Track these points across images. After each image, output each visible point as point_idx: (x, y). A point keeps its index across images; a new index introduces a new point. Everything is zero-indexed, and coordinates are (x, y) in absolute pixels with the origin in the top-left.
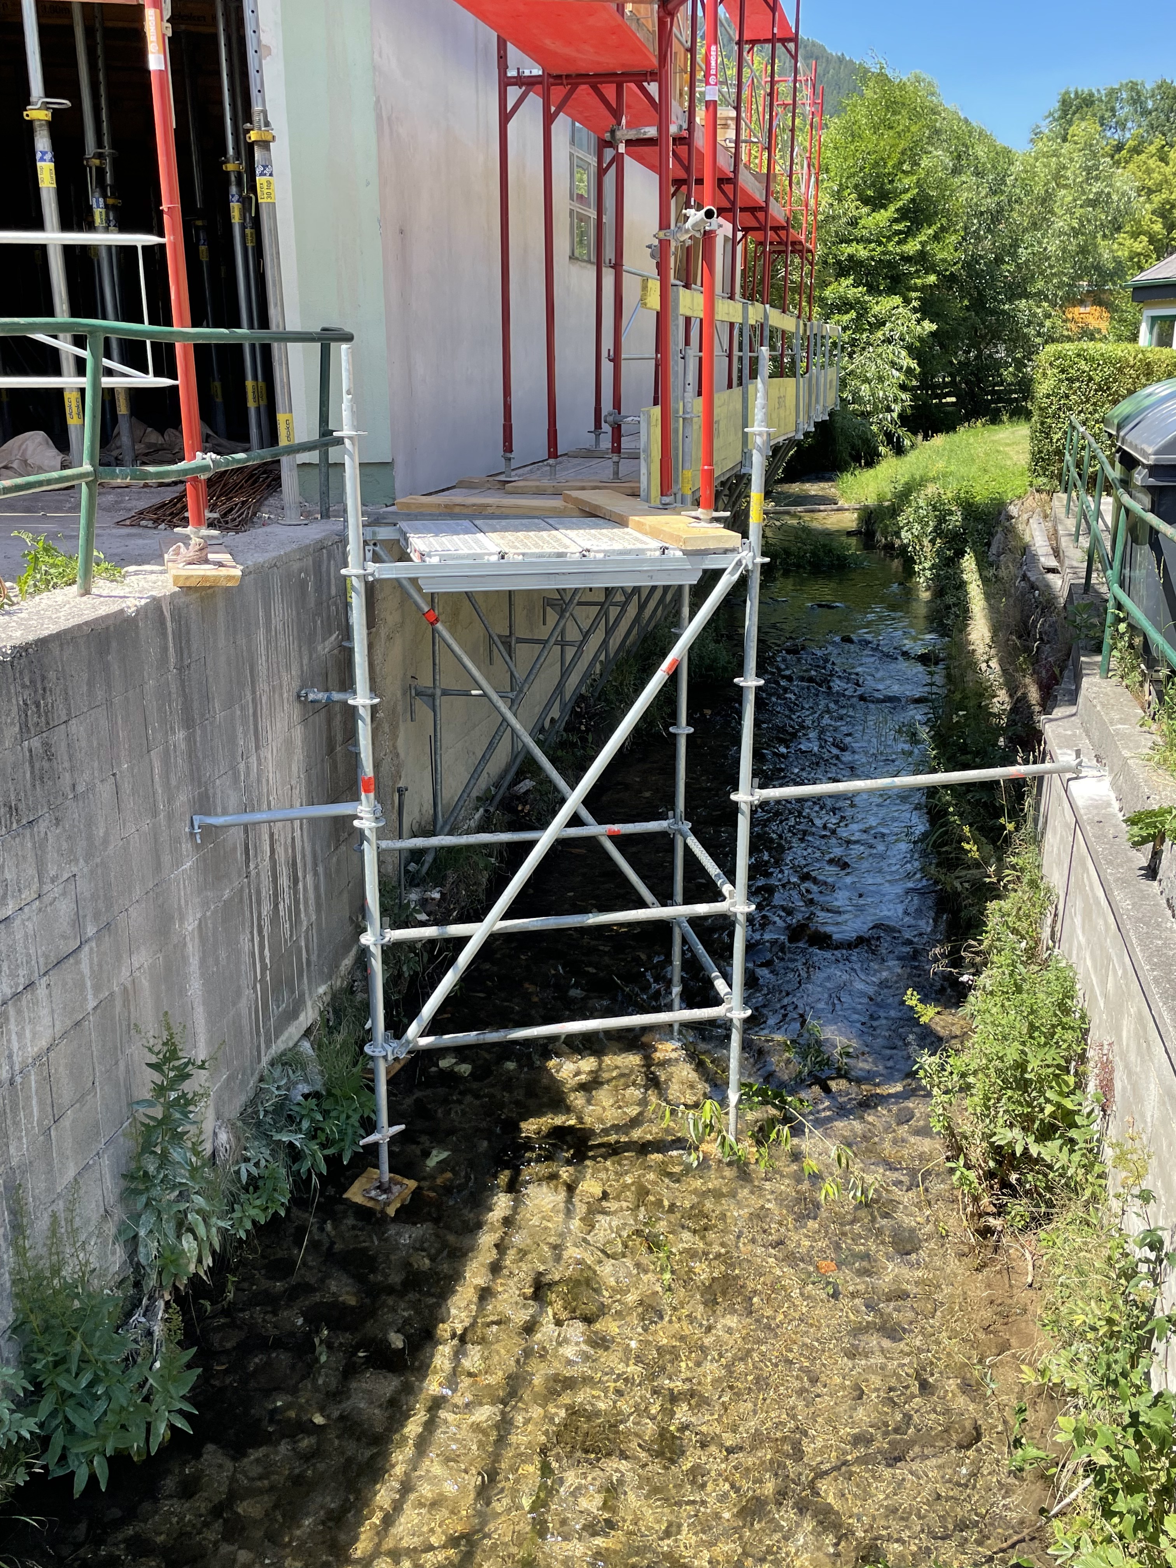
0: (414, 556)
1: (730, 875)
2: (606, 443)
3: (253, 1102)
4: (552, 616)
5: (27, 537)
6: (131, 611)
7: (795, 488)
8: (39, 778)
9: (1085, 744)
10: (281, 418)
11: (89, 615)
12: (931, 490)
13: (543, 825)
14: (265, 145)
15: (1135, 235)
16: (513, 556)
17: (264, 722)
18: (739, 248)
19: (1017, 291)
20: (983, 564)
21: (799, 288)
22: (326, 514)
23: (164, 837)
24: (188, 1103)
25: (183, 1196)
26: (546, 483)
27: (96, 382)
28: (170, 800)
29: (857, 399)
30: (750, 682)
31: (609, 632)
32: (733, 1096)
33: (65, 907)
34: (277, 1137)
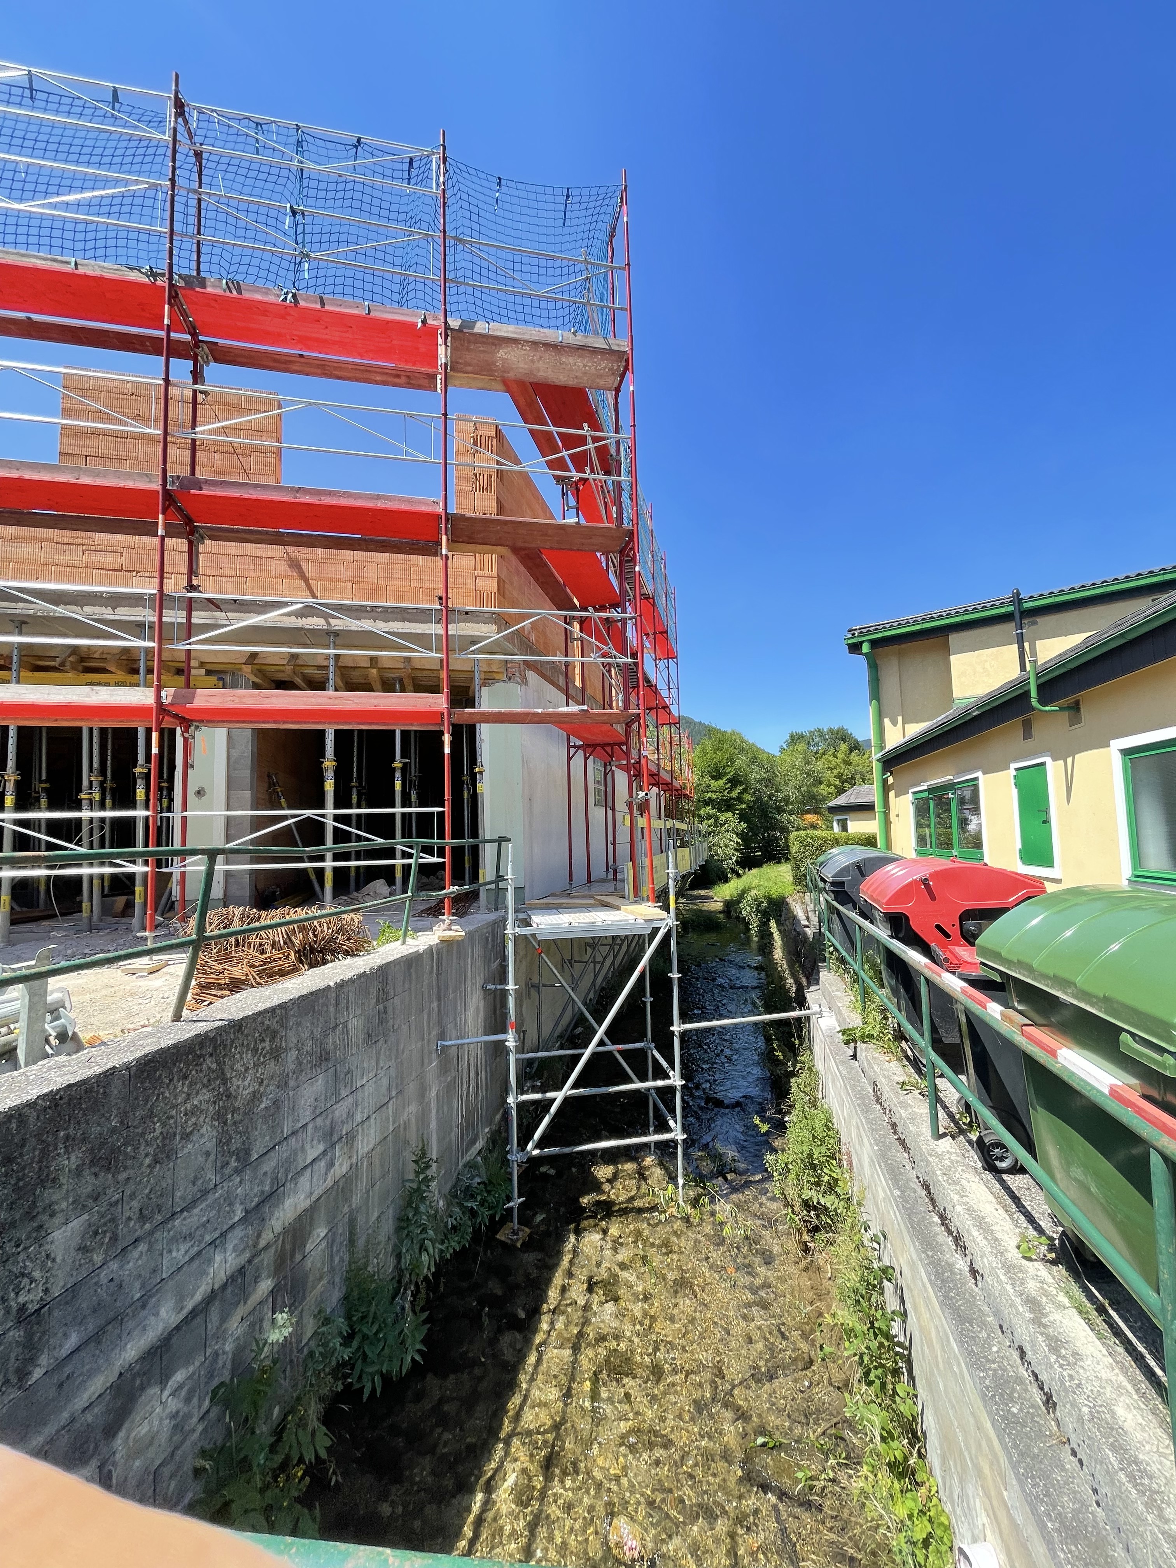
0: (535, 925)
1: (673, 1067)
2: (611, 876)
3: (454, 1186)
4: (589, 950)
5: (382, 922)
6: (421, 951)
7: (695, 893)
8: (381, 1022)
9: (823, 1002)
10: (481, 871)
11: (406, 953)
12: (753, 893)
13: (586, 1047)
14: (481, 773)
15: (829, 786)
16: (574, 924)
17: (468, 999)
18: (662, 799)
19: (780, 810)
20: (778, 923)
21: (688, 811)
22: (497, 909)
23: (426, 1051)
24: (430, 1180)
25: (424, 1230)
26: (586, 893)
27: (417, 861)
28: (429, 1034)
29: (717, 855)
30: (675, 975)
31: (615, 957)
32: (681, 1181)
33: (385, 1082)
34: (466, 1204)
